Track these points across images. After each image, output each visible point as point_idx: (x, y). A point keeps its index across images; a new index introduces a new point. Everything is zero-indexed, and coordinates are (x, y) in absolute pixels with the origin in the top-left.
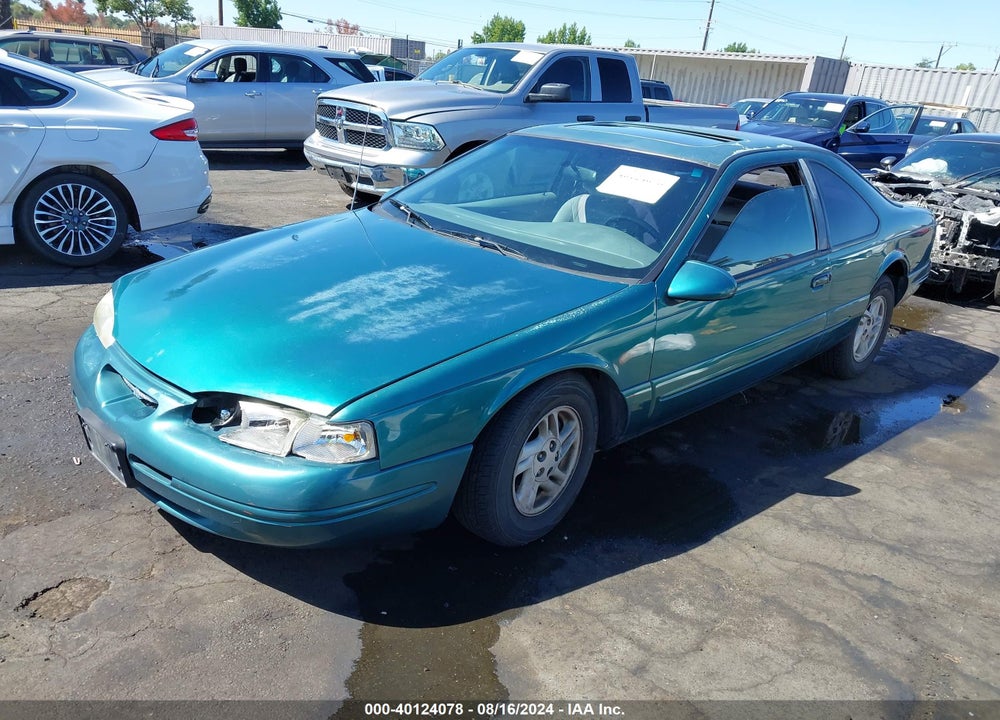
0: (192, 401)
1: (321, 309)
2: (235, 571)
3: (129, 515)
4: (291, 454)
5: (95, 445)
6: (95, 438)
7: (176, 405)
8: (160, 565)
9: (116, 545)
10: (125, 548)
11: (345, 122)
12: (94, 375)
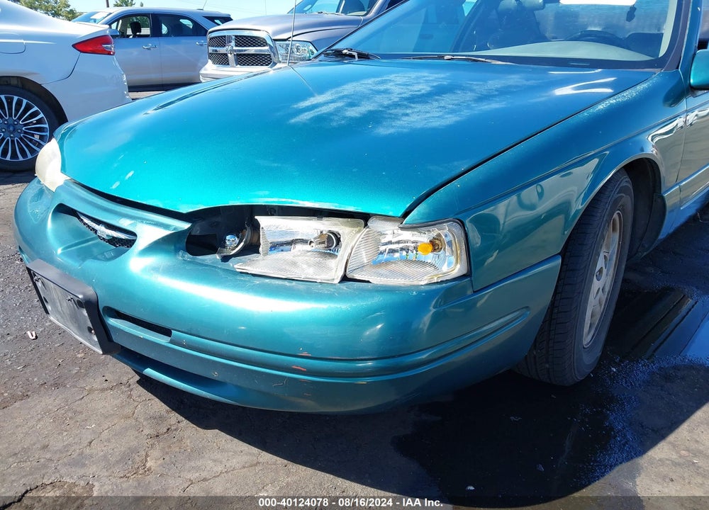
0: (185, 226)
1: (325, 109)
2: (255, 450)
3: (103, 390)
4: (345, 279)
5: (54, 305)
6: (53, 294)
7: (162, 233)
8: (155, 453)
9: (94, 431)
10: (105, 434)
11: (235, 48)
12: (44, 221)
